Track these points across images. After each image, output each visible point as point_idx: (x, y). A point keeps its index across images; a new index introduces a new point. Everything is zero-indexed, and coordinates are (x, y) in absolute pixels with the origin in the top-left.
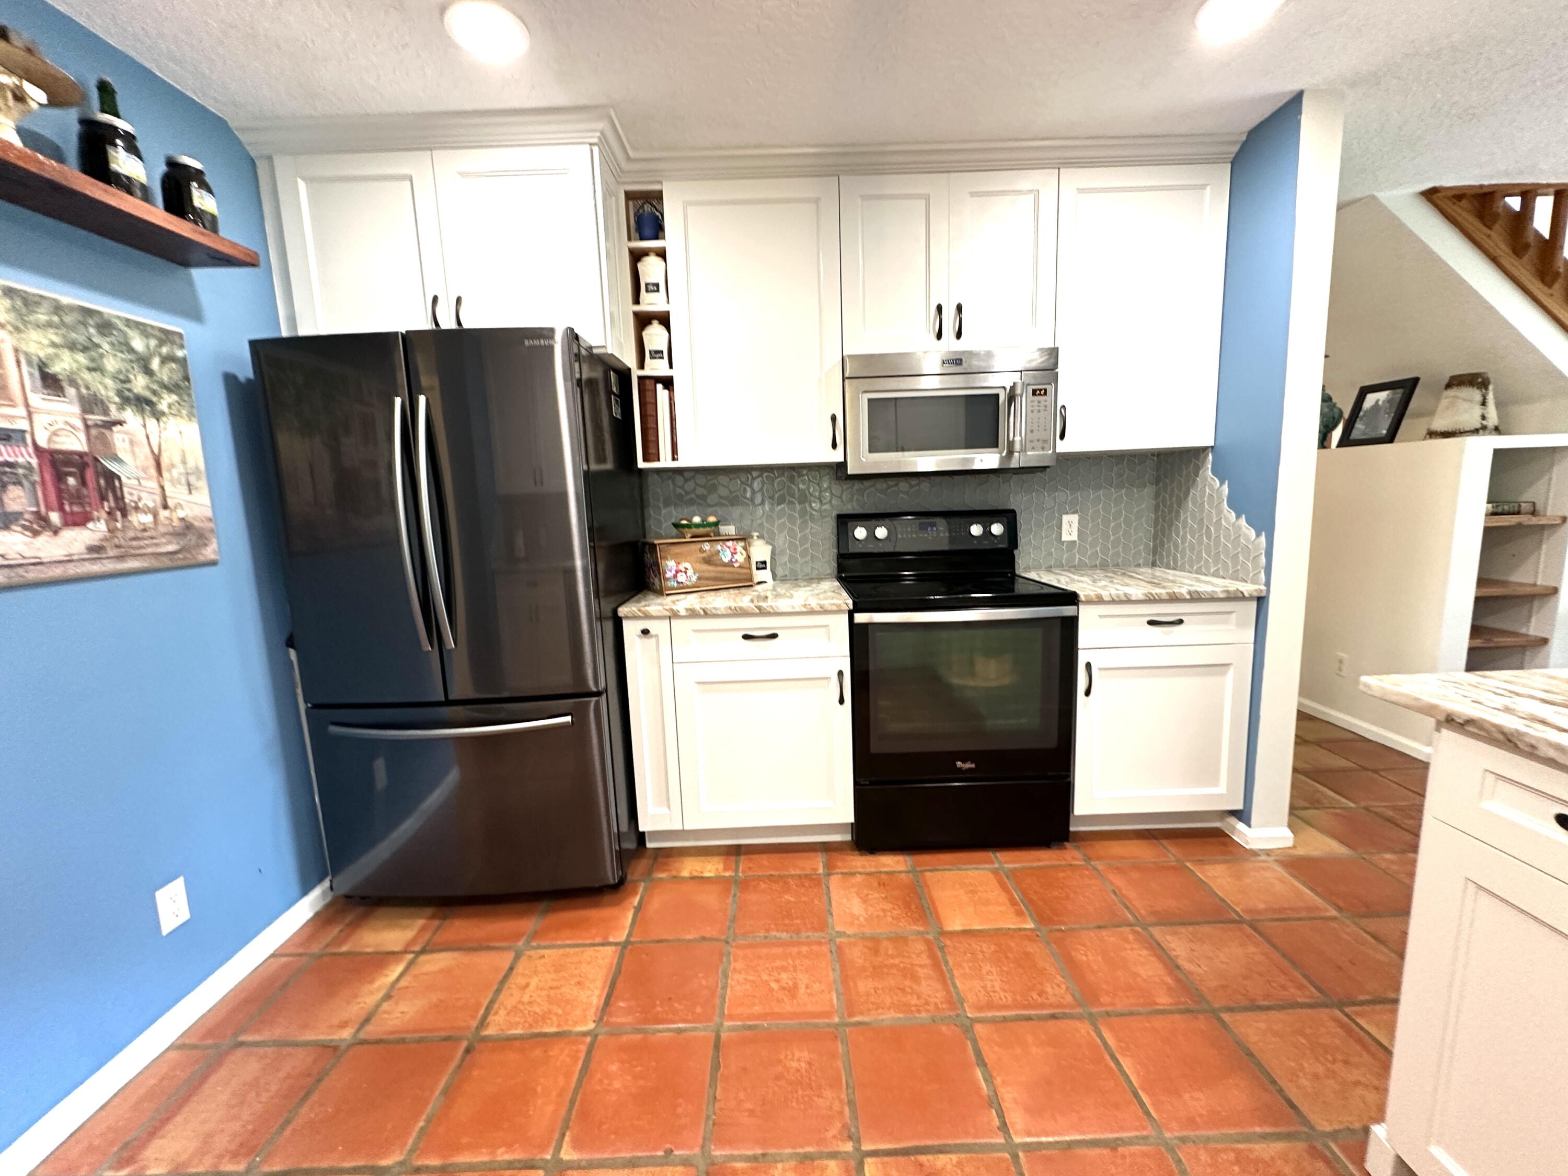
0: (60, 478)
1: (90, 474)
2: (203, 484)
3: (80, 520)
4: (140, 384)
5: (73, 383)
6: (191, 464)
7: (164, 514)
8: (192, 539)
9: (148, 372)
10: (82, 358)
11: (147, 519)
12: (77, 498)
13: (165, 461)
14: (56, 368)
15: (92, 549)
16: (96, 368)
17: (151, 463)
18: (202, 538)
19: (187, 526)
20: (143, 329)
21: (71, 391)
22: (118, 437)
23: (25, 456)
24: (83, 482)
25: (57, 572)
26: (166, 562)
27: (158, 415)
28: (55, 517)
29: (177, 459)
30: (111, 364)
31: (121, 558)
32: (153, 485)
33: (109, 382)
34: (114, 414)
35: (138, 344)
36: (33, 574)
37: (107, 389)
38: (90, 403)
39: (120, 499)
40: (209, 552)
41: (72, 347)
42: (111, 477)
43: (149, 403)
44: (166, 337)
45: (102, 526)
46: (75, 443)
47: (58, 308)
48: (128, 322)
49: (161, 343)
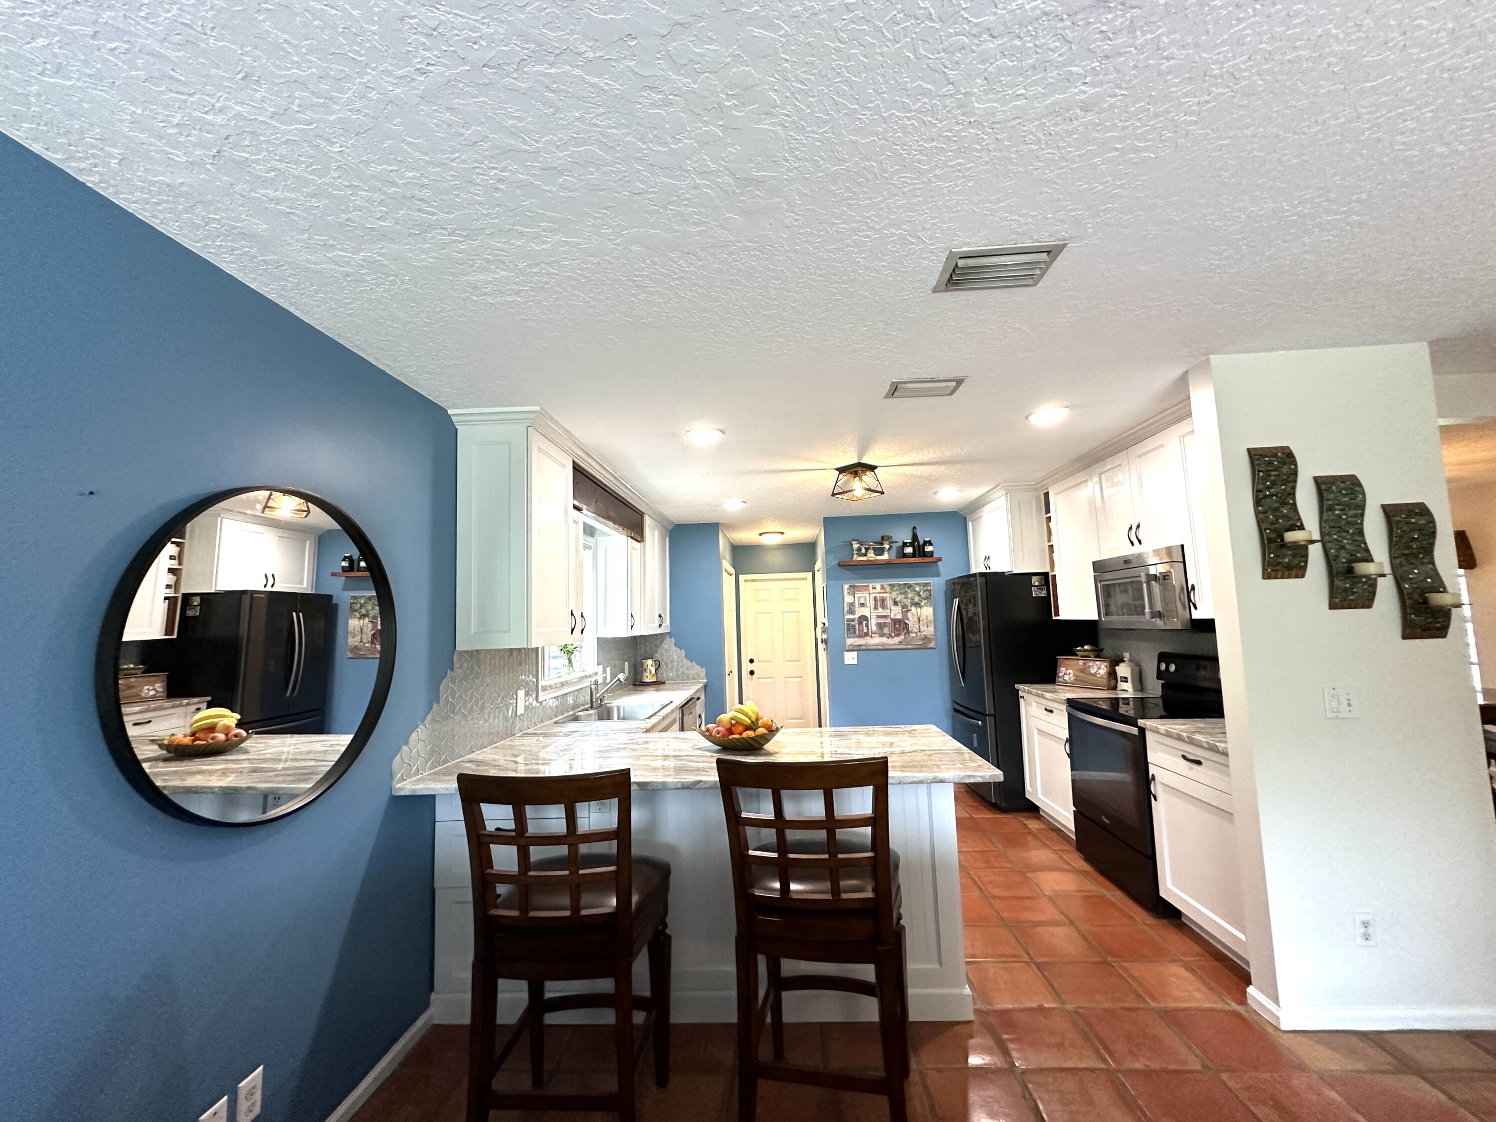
0: (895, 625)
1: (902, 624)
2: (932, 625)
3: (898, 635)
4: (917, 599)
5: (901, 602)
6: (929, 619)
7: (919, 634)
8: (926, 641)
9: (919, 595)
10: (903, 596)
11: (914, 635)
12: (898, 630)
13: (921, 619)
14: (898, 599)
15: (900, 642)
16: (906, 598)
17: (917, 620)
18: (930, 640)
19: (926, 637)
20: (919, 585)
21: (900, 604)
22: (909, 614)
23: (889, 621)
24: (900, 626)
25: (892, 647)
26: (918, 647)
27: (921, 607)
28: (893, 634)
29: (925, 617)
30: (910, 596)
31: (906, 645)
32: (917, 626)
33: (909, 600)
34: (909, 608)
35: (917, 589)
36: (888, 647)
37: (908, 602)
38: (904, 606)
39: (908, 629)
40: (932, 645)
41: (901, 594)
42: (906, 624)
43: (918, 604)
44: (926, 584)
45: (903, 637)
46: (899, 617)
47: (899, 585)
48: (915, 584)
49: (924, 586)
